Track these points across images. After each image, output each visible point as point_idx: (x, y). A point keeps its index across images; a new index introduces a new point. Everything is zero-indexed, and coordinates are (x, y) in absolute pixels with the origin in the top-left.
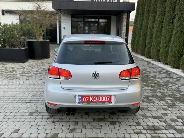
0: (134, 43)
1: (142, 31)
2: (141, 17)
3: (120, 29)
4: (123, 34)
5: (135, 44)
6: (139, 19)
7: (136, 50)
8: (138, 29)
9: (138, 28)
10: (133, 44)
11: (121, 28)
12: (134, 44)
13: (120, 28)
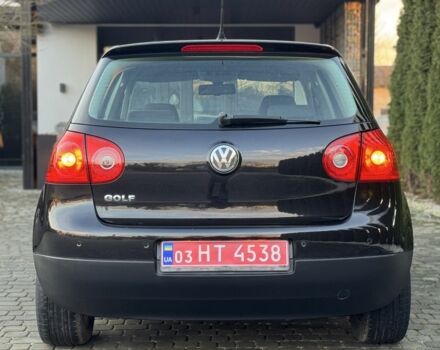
1: (430, 80)
2: (423, 13)
6: (417, 24)
7: (413, 178)
8: (415, 74)
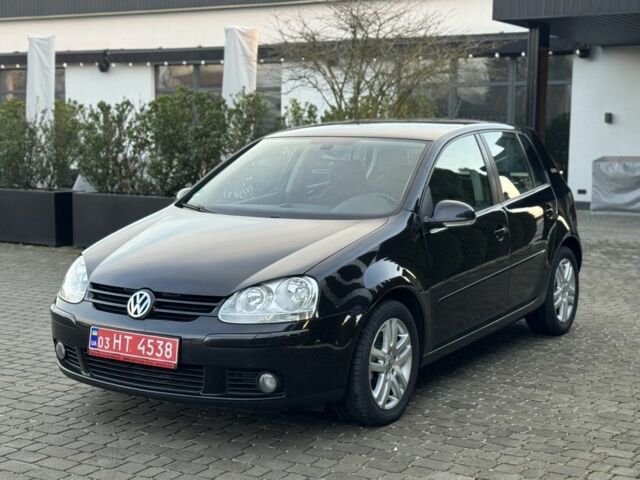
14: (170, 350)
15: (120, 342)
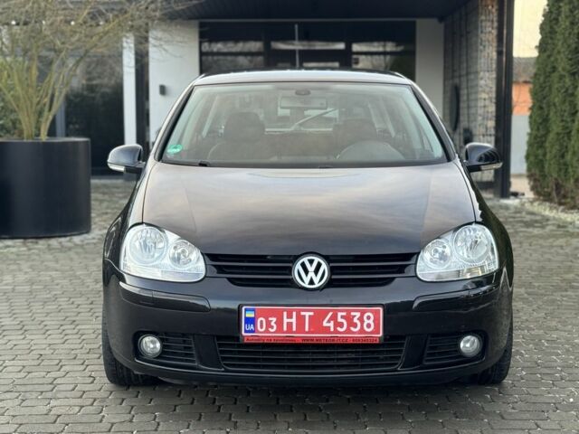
0: (540, 152)
3: (464, 85)
4: (480, 111)
5: (548, 156)
7: (558, 187)
9: (560, 69)
10: (536, 156)
11: (472, 77)
12: (545, 155)
13: (464, 79)
14: (371, 322)
15: (294, 320)
